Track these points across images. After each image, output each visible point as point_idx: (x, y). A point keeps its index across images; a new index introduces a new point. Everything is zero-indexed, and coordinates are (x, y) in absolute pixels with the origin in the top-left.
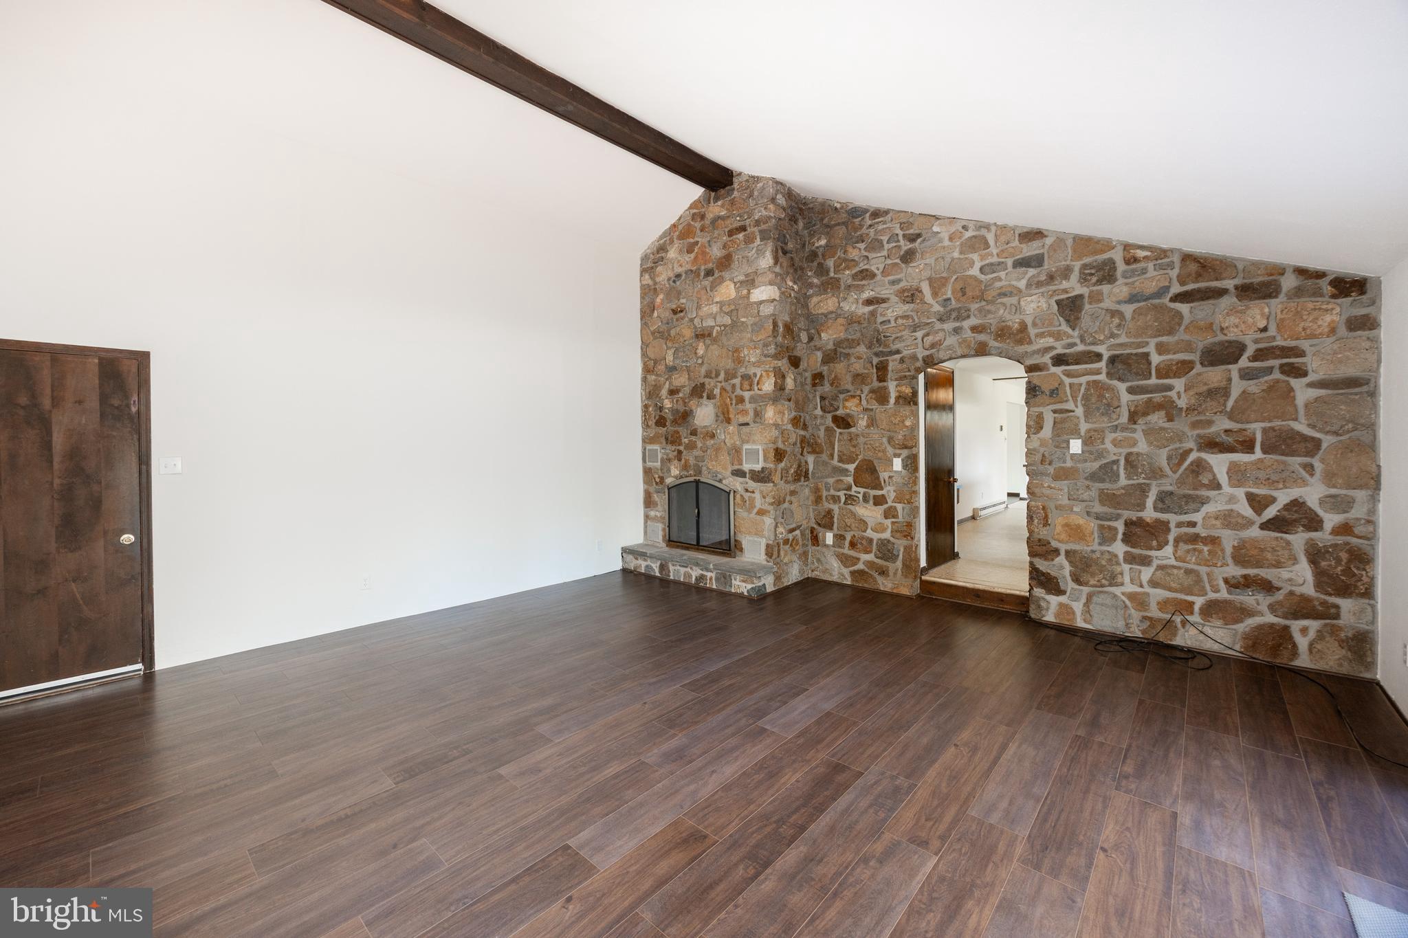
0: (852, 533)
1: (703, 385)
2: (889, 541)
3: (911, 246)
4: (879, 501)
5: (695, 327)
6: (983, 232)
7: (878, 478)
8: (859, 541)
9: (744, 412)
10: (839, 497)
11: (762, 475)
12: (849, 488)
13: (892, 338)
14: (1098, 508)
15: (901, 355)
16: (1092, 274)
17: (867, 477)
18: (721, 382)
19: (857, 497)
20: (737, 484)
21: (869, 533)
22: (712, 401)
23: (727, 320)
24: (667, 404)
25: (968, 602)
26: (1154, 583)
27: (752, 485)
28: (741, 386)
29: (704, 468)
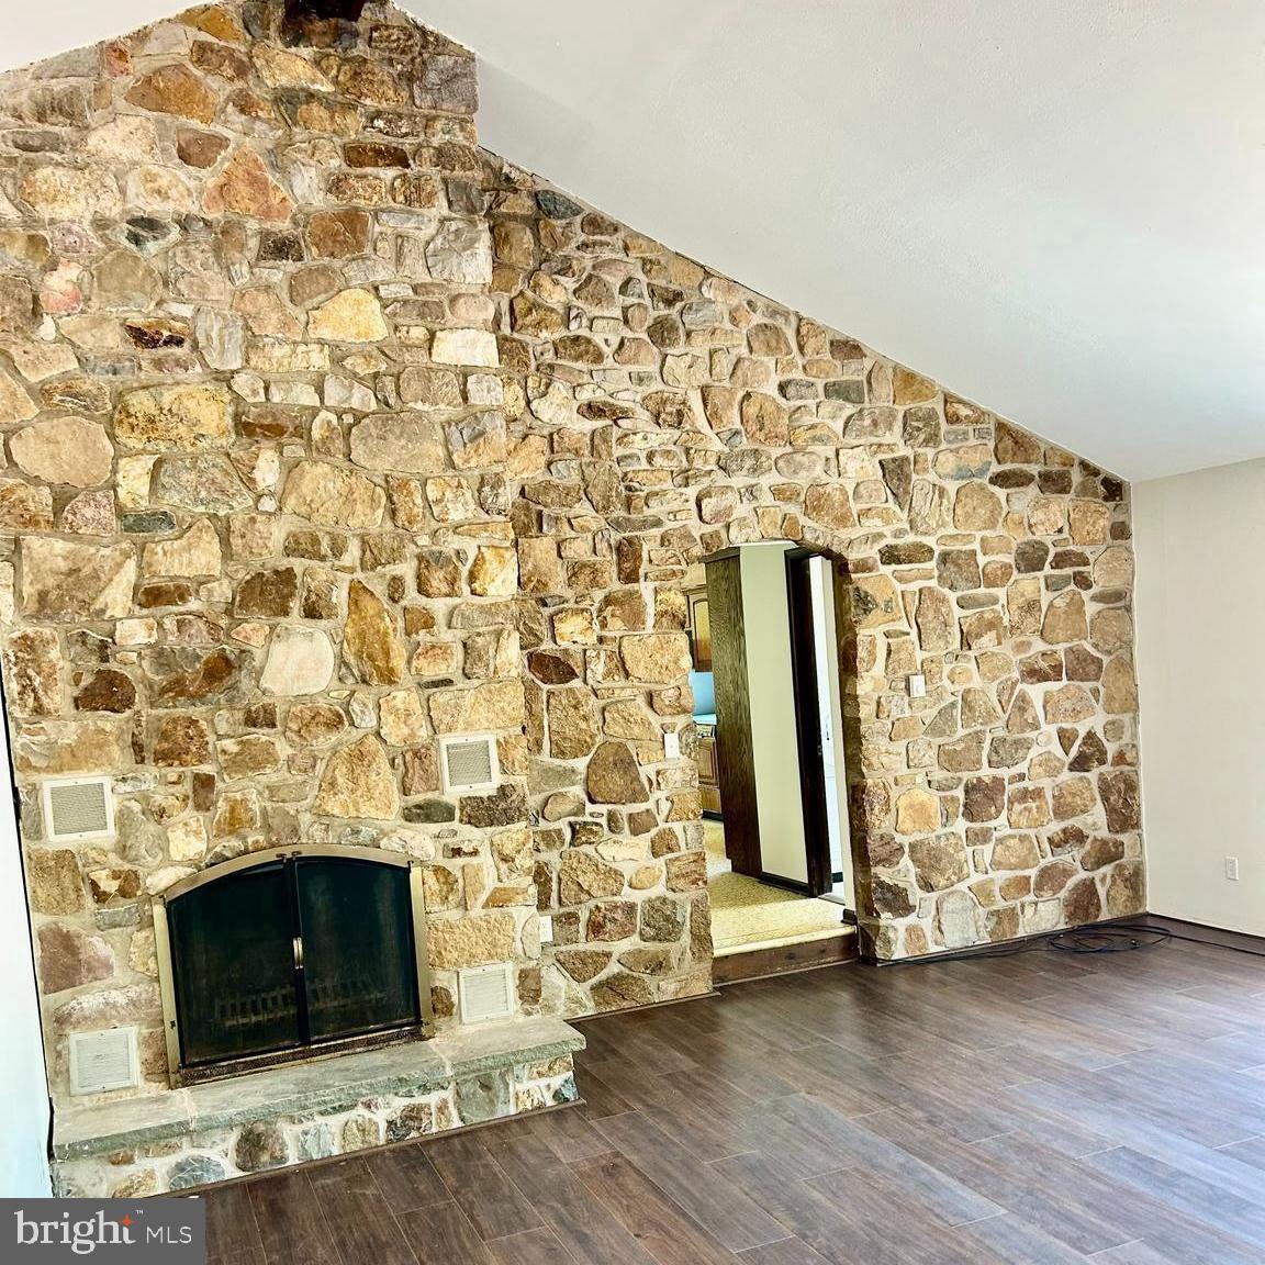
0: (592, 903)
1: (286, 577)
2: (664, 901)
3: (666, 312)
4: (638, 826)
5: (238, 399)
6: (779, 322)
7: (637, 778)
8: (609, 915)
9: (437, 651)
10: (559, 832)
11: (503, 805)
12: (580, 810)
13: (643, 494)
14: (939, 775)
15: (661, 530)
16: (919, 429)
17: (616, 781)
18: (352, 570)
19: (597, 824)
20: (417, 845)
21: (628, 895)
22: (323, 622)
23: (362, 398)
24: (135, 633)
25: (780, 972)
26: (996, 864)
27: (469, 835)
28: (419, 585)
29: (306, 818)
